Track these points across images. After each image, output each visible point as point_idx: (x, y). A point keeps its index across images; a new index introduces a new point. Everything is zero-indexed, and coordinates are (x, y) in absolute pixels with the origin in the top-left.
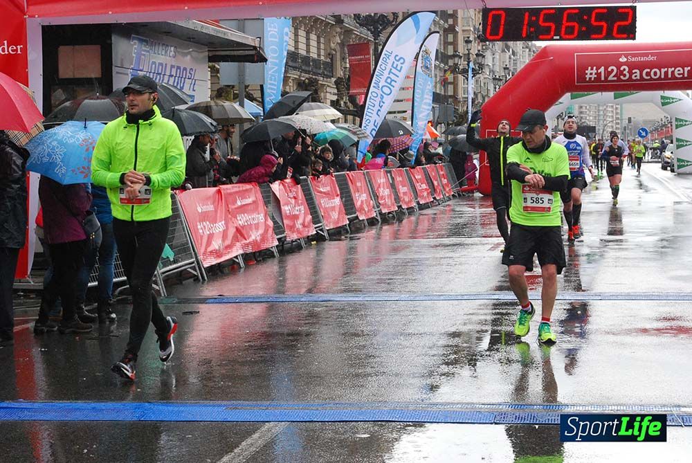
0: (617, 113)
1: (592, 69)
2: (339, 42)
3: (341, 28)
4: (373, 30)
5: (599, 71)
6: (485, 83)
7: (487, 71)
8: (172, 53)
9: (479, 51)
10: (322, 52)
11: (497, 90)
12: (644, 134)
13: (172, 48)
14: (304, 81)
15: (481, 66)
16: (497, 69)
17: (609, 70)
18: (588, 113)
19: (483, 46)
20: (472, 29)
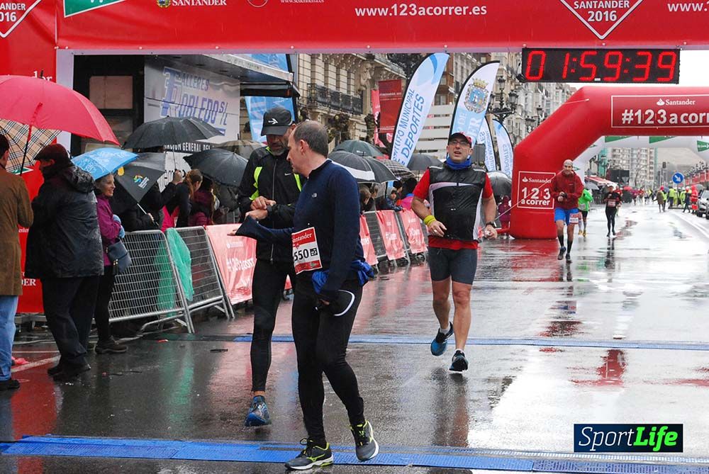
0: (651, 158)
1: (628, 112)
2: (370, 78)
3: (372, 64)
4: (405, 67)
5: (636, 114)
6: (517, 124)
7: (519, 111)
8: (204, 86)
9: (512, 91)
10: (352, 88)
11: (530, 131)
12: (679, 179)
13: (205, 81)
14: (334, 118)
15: (514, 106)
16: (530, 109)
17: (647, 113)
18: (621, 156)
19: (515, 85)
20: (505, 68)
